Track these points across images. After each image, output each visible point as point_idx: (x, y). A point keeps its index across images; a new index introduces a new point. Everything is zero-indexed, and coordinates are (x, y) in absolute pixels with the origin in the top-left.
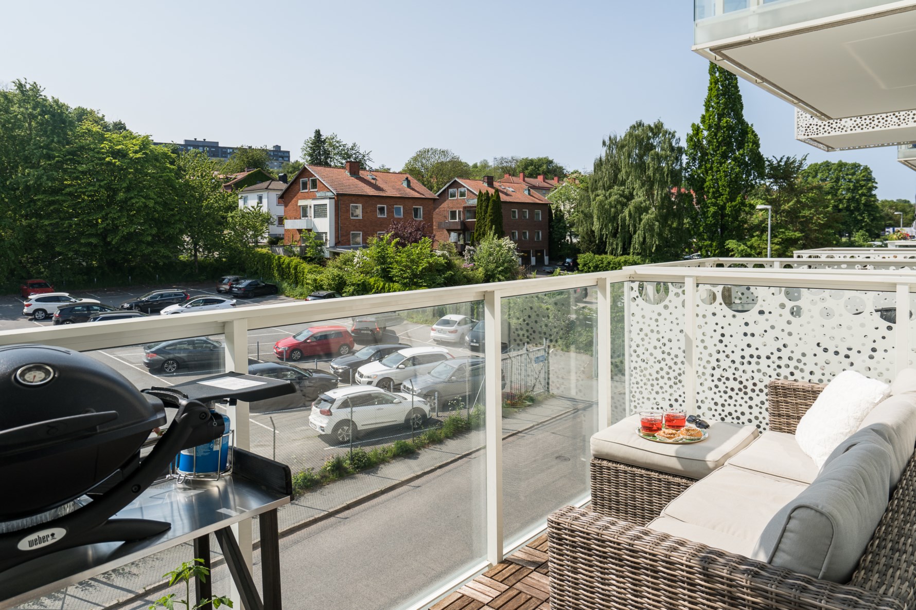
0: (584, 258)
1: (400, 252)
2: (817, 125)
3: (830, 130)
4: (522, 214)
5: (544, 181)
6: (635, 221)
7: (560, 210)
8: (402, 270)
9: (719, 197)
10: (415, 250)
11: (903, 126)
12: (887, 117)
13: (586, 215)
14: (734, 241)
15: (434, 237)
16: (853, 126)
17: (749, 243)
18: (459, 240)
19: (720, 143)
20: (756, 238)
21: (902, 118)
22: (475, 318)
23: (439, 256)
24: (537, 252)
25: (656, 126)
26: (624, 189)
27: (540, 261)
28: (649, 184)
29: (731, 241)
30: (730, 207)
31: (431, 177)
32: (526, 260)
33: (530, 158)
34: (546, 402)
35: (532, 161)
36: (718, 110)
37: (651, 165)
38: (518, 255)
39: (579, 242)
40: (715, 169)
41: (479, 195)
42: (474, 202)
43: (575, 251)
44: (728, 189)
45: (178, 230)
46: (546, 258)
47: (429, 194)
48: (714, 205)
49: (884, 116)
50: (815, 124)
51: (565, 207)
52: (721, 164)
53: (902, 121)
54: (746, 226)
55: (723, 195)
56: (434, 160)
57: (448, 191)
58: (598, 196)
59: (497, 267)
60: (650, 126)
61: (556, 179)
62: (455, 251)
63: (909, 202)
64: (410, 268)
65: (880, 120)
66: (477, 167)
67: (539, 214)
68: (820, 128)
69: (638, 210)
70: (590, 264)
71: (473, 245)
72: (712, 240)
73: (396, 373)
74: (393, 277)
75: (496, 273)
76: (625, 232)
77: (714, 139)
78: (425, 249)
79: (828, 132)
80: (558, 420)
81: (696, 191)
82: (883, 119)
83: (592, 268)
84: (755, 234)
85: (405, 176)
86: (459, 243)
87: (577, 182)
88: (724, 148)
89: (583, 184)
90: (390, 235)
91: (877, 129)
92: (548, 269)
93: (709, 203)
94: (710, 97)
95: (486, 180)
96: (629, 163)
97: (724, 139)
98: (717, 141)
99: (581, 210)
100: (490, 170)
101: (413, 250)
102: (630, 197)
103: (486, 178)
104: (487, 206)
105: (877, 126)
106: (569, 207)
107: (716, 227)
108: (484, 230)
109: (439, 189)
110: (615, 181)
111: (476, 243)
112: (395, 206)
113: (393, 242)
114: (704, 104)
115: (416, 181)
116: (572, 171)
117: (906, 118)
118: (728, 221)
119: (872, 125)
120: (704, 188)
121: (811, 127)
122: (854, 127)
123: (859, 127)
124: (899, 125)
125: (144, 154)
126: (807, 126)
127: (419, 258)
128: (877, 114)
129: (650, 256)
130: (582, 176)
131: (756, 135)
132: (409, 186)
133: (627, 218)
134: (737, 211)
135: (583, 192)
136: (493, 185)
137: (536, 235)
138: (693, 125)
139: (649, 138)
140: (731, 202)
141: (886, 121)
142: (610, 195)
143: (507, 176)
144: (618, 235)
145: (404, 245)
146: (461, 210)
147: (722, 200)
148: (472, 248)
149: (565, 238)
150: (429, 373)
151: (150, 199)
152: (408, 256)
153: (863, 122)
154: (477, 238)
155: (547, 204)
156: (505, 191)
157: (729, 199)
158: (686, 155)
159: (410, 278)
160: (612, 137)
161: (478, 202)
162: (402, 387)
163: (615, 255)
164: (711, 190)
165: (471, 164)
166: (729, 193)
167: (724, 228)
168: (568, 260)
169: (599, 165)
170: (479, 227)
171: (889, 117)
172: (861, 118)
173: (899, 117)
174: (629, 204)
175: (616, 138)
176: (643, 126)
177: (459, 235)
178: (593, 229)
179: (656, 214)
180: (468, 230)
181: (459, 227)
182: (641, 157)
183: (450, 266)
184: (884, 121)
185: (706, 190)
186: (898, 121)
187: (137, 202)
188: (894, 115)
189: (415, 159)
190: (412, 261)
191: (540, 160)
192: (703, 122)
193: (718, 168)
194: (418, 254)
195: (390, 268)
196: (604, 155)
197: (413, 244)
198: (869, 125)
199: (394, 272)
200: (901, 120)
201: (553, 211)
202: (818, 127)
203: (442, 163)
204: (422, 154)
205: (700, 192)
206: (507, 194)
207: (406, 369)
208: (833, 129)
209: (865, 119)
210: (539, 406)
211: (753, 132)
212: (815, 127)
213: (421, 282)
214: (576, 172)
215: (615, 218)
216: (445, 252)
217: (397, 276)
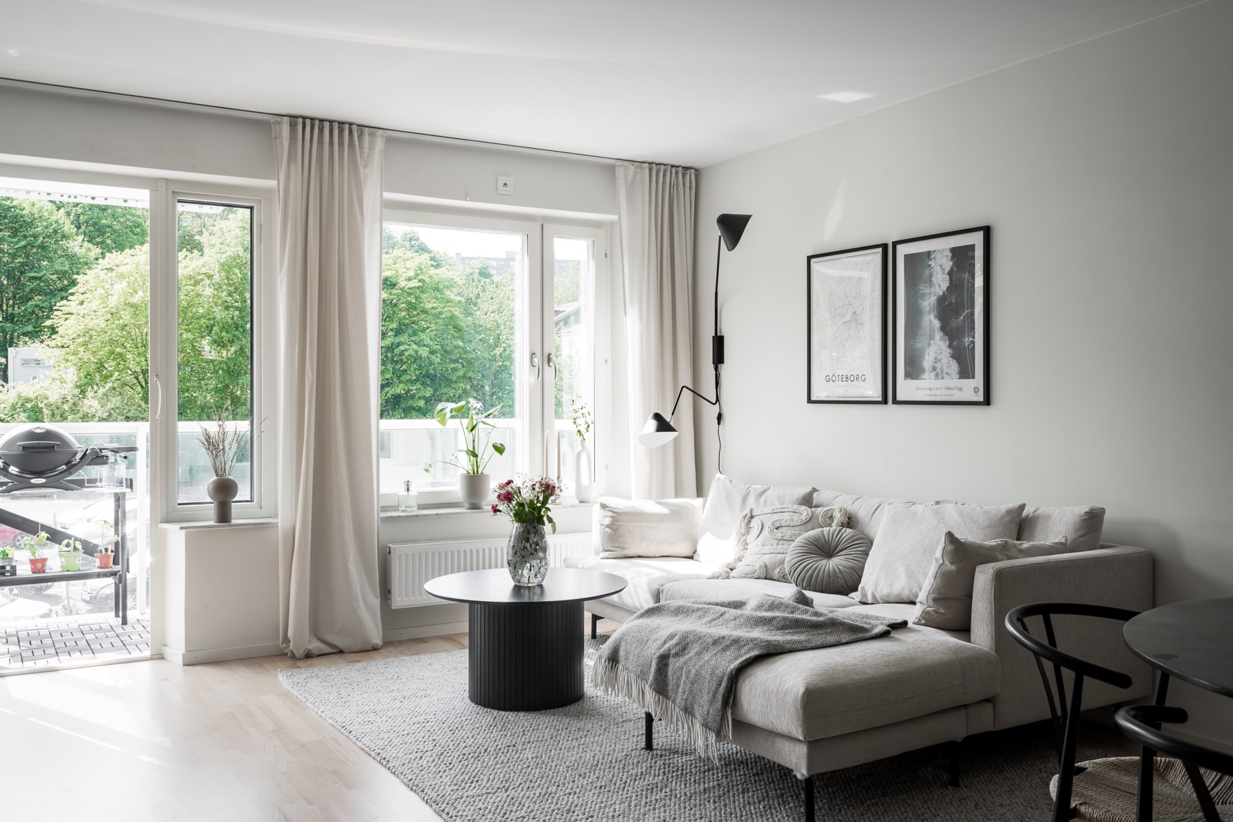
45: (460, 391)
125: (420, 281)
151: (424, 345)
187: (406, 350)
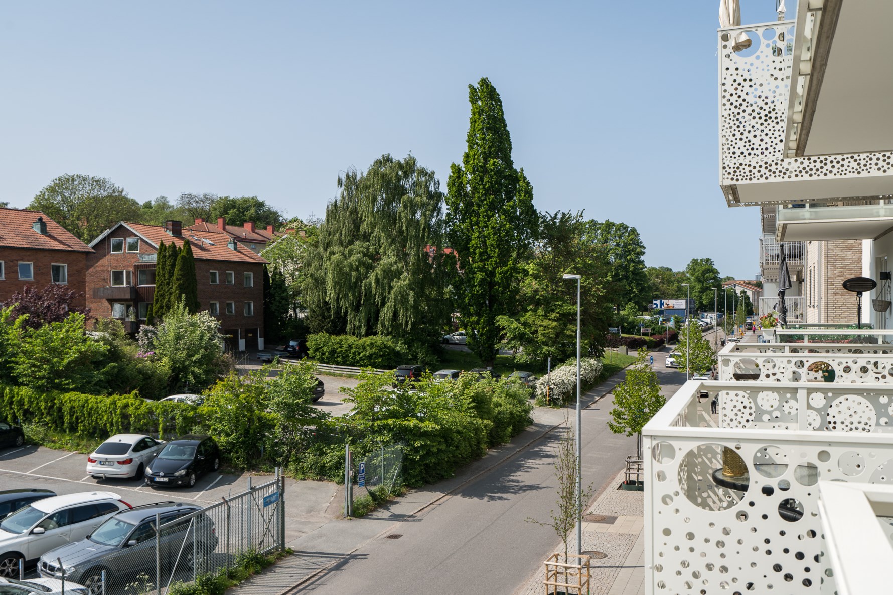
0: (315, 340)
1: (30, 337)
2: (749, 166)
3: (768, 174)
4: (225, 277)
5: (253, 231)
6: (383, 290)
7: (280, 272)
8: (34, 366)
9: (487, 260)
10: (57, 333)
11: (864, 174)
12: (843, 160)
13: (316, 280)
14: (505, 317)
15: (90, 311)
16: (798, 170)
17: (522, 320)
18: (128, 316)
19: (487, 191)
20: (530, 312)
21: (863, 163)
22: (160, 436)
23: (97, 341)
24: (247, 331)
25: (407, 163)
26: (369, 246)
27: (252, 345)
28: (400, 241)
29: (501, 317)
30: (500, 274)
31: (78, 218)
32: (232, 344)
33: (231, 198)
34: (281, 563)
35: (234, 201)
36: (484, 149)
37: (403, 215)
38: (222, 338)
39: (307, 317)
40: (481, 224)
41: (161, 249)
42: (153, 258)
43: (301, 330)
44: (497, 250)
46: (261, 341)
47: (77, 244)
48: (482, 269)
49: (839, 158)
50: (748, 164)
51: (288, 269)
52: (489, 217)
53: (863, 168)
54: (518, 297)
55: (491, 257)
56: (84, 192)
57: (110, 242)
58: (334, 253)
59: (189, 356)
60: (399, 163)
61: (270, 228)
62: (123, 332)
63: (671, 270)
64: (47, 361)
65: (835, 164)
66: (151, 207)
67: (250, 277)
68: (754, 171)
69: (388, 274)
70: (325, 349)
71: (151, 322)
72: (479, 315)
73: (29, 542)
74: (18, 376)
75: (189, 366)
76: (370, 304)
77: (479, 185)
78: (74, 331)
79: (764, 176)
80: (301, 590)
81: (459, 252)
82: (838, 162)
83: (327, 354)
84: (529, 308)
85: (37, 216)
86: (127, 320)
87: (302, 233)
88: (492, 197)
89: (312, 237)
90: (11, 308)
91: (830, 177)
92: (264, 357)
93: (475, 268)
94: (474, 131)
95: (171, 227)
96: (373, 211)
97: (492, 186)
98: (484, 188)
99: (309, 272)
100: (171, 212)
101: (54, 333)
102: (375, 257)
103: (170, 223)
104: (173, 266)
105: (831, 172)
106: (292, 268)
107: (484, 298)
108: (169, 301)
109: (92, 237)
110: (356, 234)
111: (156, 320)
112: (20, 262)
113: (18, 322)
114: (467, 138)
115: (55, 224)
116: (290, 218)
117: (868, 164)
118: (497, 290)
119: (824, 171)
120: (469, 248)
121: (741, 168)
122: (800, 172)
123: (807, 172)
124: (859, 173)
126: (736, 166)
127: (64, 345)
128: (830, 155)
129: (403, 336)
130: (305, 225)
131: (528, 184)
132: (44, 230)
133: (374, 285)
134: (508, 278)
135: (311, 249)
136: (180, 233)
137: (246, 307)
138: (453, 166)
139: (399, 179)
140: (501, 267)
141: (843, 166)
142: (350, 254)
143: (198, 222)
144: (361, 309)
145: (38, 326)
146: (131, 270)
147: (491, 264)
148: (150, 328)
149: (288, 312)
150: (88, 537)
152: (45, 343)
153: (812, 166)
154: (156, 312)
155: (262, 263)
156: (200, 243)
157: (500, 263)
158: (447, 204)
159: (48, 379)
160: (351, 174)
161: (159, 258)
162: (39, 565)
163: (357, 337)
164: (477, 251)
165: (141, 202)
166: (499, 255)
167: (493, 300)
168: (292, 343)
169: (333, 211)
170: (161, 296)
171: (847, 161)
172: (809, 159)
173: (858, 162)
174: (375, 267)
175: (354, 176)
176: (392, 162)
177: (128, 307)
178: (327, 299)
179: (409, 280)
180: (143, 300)
181: (128, 296)
182: (388, 202)
183: (114, 355)
184: (839, 166)
185: (471, 250)
186: (858, 167)
188: (852, 157)
189: (52, 190)
190: (53, 351)
191: (246, 200)
192: (466, 162)
193: (485, 222)
194: (62, 339)
195: (13, 362)
196: (339, 197)
197: (54, 324)
198: (820, 170)
199: (20, 369)
200: (862, 166)
201: (270, 275)
202: (751, 168)
203: (96, 199)
204: (63, 184)
205: (465, 252)
206: (202, 249)
207: (48, 533)
208: (771, 173)
209: (815, 162)
210: (271, 571)
211: (525, 178)
212: (747, 169)
213: (68, 384)
214: (296, 220)
215: (355, 286)
216: (107, 335)
217: (25, 376)
